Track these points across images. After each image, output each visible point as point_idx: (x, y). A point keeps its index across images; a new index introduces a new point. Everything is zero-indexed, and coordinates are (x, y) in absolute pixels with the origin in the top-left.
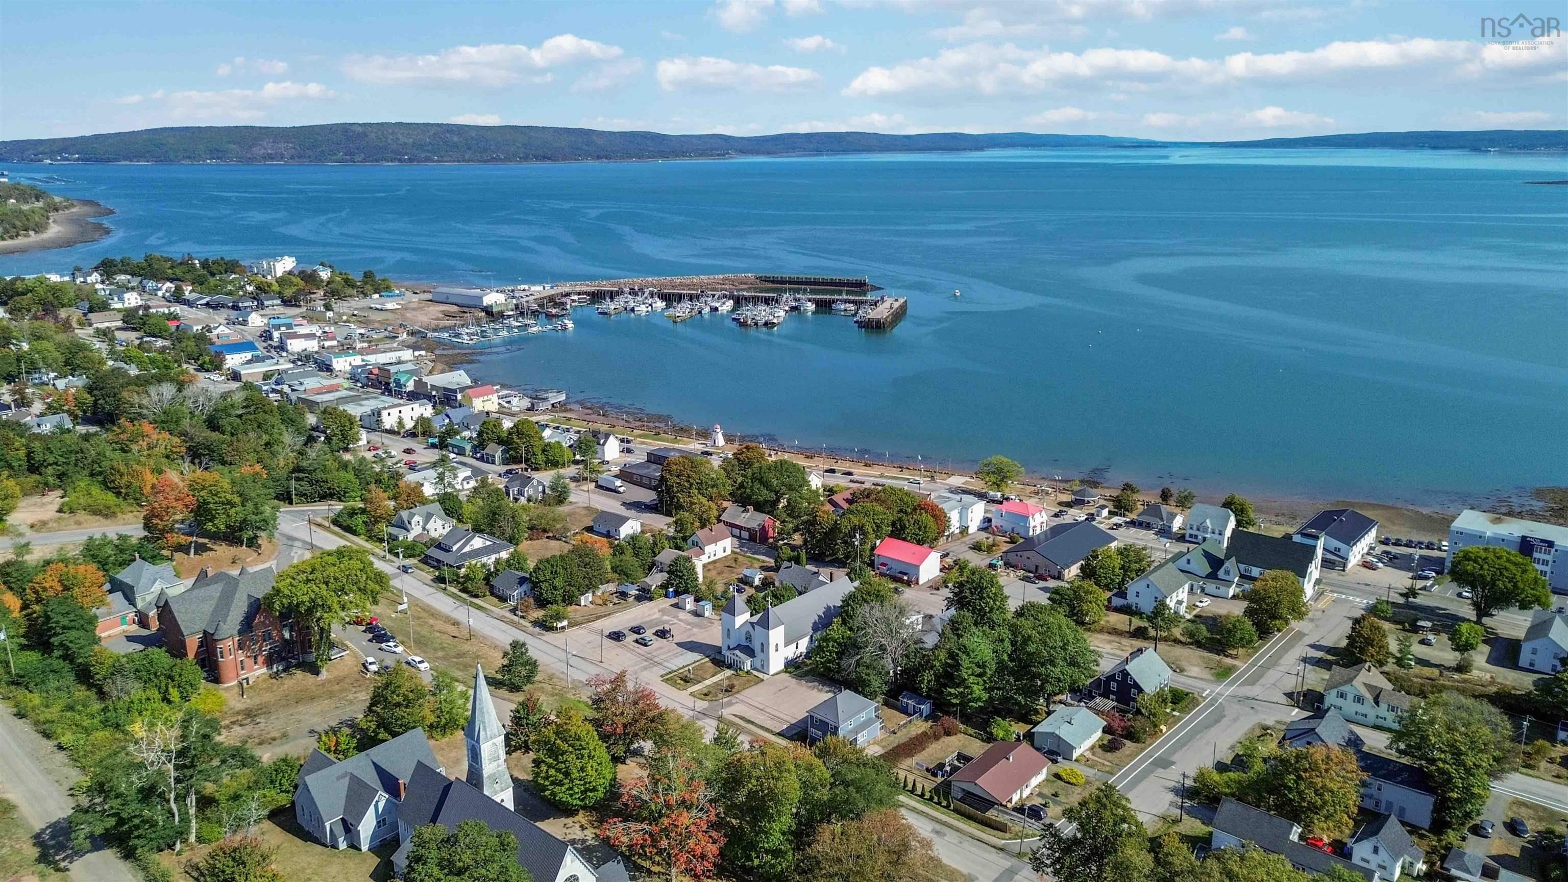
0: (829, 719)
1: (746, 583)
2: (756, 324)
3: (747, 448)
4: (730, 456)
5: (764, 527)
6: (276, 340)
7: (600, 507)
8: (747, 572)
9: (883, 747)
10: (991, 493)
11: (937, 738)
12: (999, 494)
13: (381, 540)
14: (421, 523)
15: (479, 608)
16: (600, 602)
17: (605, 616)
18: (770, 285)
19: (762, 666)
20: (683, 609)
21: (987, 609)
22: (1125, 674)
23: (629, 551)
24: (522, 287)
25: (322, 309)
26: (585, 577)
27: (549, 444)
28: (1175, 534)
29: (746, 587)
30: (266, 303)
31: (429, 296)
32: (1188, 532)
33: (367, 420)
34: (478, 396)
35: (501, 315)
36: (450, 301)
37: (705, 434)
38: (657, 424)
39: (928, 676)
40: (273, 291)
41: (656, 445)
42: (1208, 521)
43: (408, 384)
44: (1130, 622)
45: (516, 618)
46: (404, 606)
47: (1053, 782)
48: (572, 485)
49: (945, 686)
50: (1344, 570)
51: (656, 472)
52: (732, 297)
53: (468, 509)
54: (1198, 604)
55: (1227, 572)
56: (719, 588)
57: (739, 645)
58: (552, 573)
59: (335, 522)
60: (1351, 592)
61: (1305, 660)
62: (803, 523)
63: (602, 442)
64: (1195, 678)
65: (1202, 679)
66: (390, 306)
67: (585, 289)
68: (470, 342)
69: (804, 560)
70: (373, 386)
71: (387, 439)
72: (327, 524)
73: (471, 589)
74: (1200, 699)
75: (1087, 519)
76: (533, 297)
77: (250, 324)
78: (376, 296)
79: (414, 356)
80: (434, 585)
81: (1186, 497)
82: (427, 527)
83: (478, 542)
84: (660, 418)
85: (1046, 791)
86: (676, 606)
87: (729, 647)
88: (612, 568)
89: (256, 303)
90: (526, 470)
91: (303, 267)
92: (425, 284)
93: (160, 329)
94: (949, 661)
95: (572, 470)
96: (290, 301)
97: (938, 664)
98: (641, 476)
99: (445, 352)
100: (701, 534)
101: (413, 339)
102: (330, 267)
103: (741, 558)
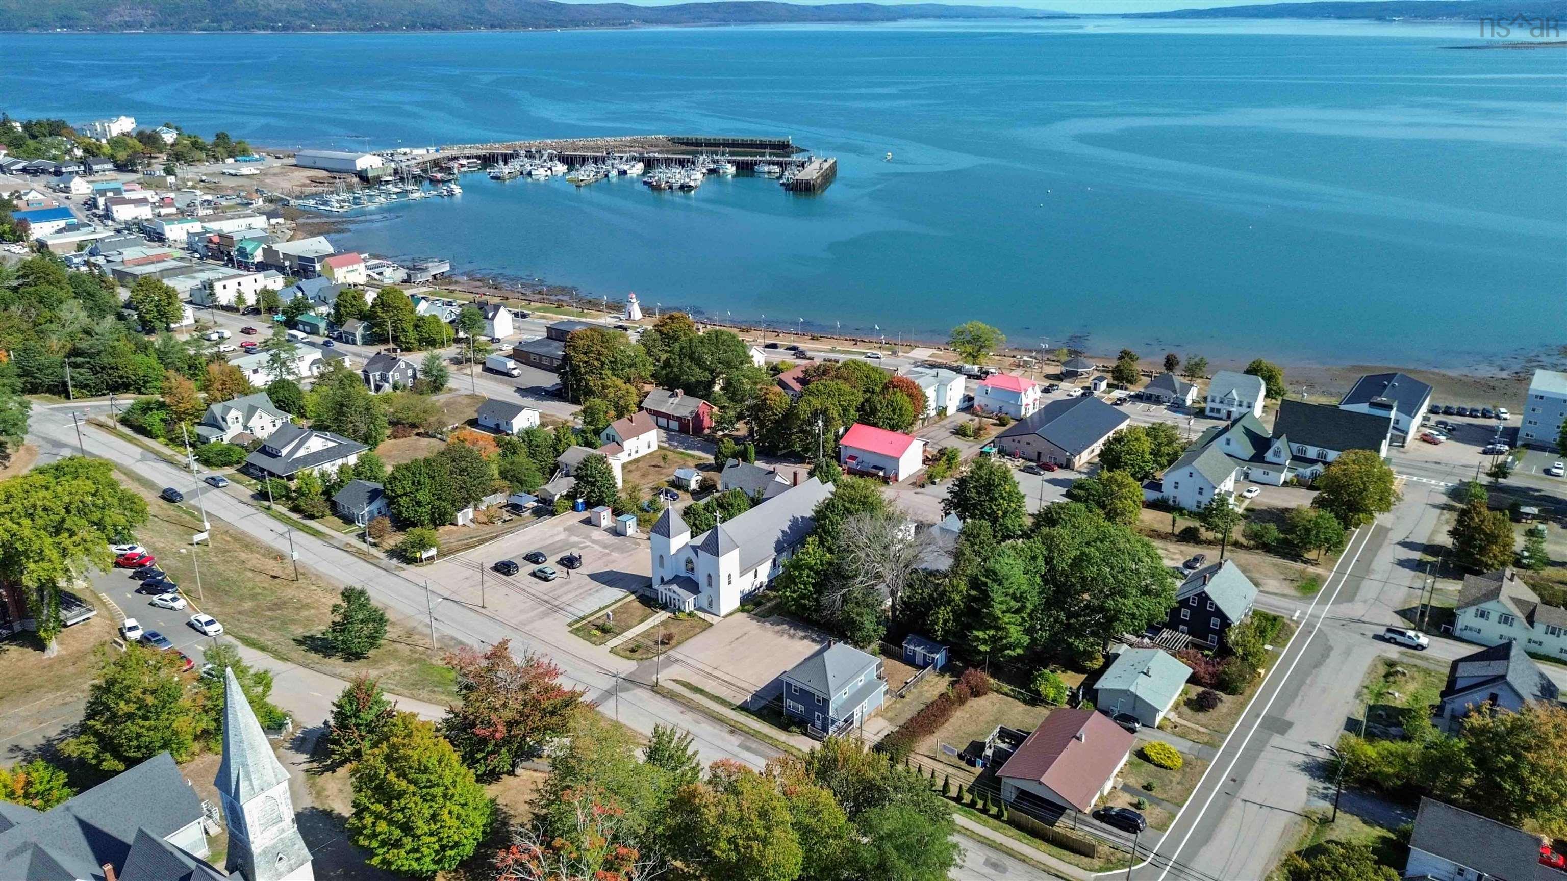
0: (813, 687)
1: (679, 487)
2: (671, 187)
3: (671, 318)
4: (650, 328)
5: (697, 415)
6: (102, 207)
7: (487, 395)
8: (680, 473)
9: (890, 720)
10: (967, 366)
11: (962, 701)
12: (976, 368)
13: (183, 444)
14: (241, 420)
15: (316, 533)
16: (485, 519)
17: (491, 539)
18: (684, 148)
19: (710, 604)
20: (598, 526)
21: (1000, 513)
22: (1204, 598)
23: (524, 450)
24: (403, 150)
25: (162, 174)
26: (461, 488)
27: (422, 318)
28: (1189, 408)
29: (680, 493)
30: (95, 167)
31: (293, 161)
32: (1209, 405)
33: (197, 294)
34: (341, 265)
35: (378, 181)
36: (317, 165)
37: (617, 307)
38: (560, 297)
39: (943, 613)
40: (104, 154)
41: (556, 318)
42: (1234, 391)
43: (255, 254)
44: (1174, 521)
45: (364, 547)
46: (204, 536)
47: (1139, 765)
48: (453, 368)
49: (970, 628)
50: (1403, 446)
51: (558, 350)
52: (641, 159)
53: (310, 401)
54: (1246, 494)
55: (1277, 454)
56: (645, 497)
57: (677, 577)
58: (413, 483)
59: (124, 421)
60: (1423, 473)
61: (1402, 563)
62: (749, 408)
63: (490, 315)
64: (1276, 594)
65: (1284, 596)
66: (245, 170)
67: (474, 152)
68: (341, 210)
69: (753, 455)
70: (213, 257)
71: (220, 317)
72: (111, 423)
73: (303, 506)
74: (1292, 625)
75: (1083, 394)
76: (414, 162)
77: (73, 191)
78: (230, 161)
79: (269, 224)
80: (255, 503)
81: (1197, 364)
82: (250, 424)
83: (316, 444)
84: (563, 290)
85: (1132, 781)
86: (587, 522)
87: (662, 579)
88: (501, 473)
89: (82, 168)
90: (395, 350)
91: (141, 128)
92: (289, 150)
94: (973, 593)
95: (452, 351)
96: (126, 166)
97: (957, 598)
98: (540, 356)
99: (309, 221)
100: (618, 426)
101: (270, 207)
102: (176, 129)
103: (670, 455)
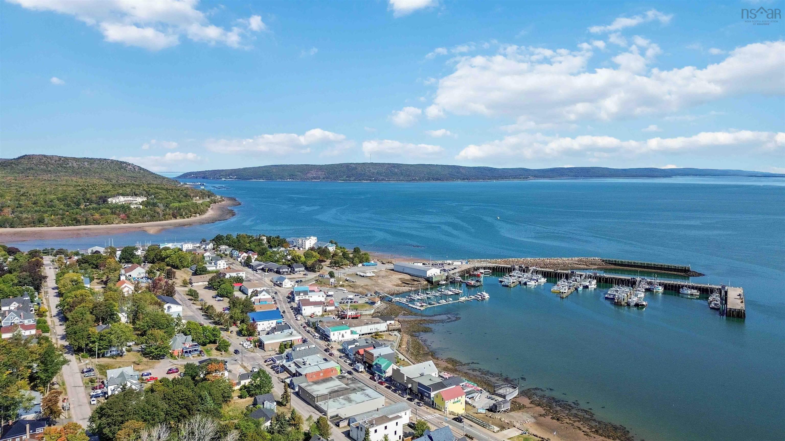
2: (629, 305)
6: (296, 302)
18: (613, 267)
24: (448, 262)
25: (328, 277)
30: (296, 270)
31: (391, 266)
34: (448, 397)
35: (438, 284)
36: (404, 271)
40: (301, 261)
43: (387, 371)
52: (595, 278)
66: (368, 273)
67: (488, 265)
68: (422, 309)
76: (456, 270)
77: (284, 286)
78: (360, 265)
89: (290, 270)
91: (320, 243)
92: (388, 256)
93: (227, 292)
96: (310, 268)
101: (384, 307)
102: (335, 243)
